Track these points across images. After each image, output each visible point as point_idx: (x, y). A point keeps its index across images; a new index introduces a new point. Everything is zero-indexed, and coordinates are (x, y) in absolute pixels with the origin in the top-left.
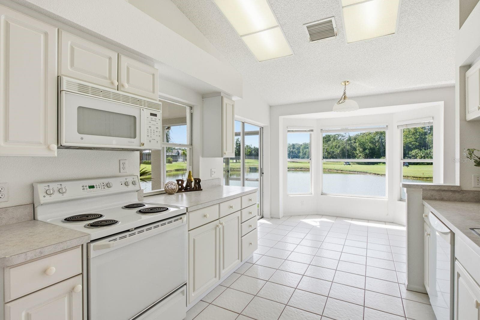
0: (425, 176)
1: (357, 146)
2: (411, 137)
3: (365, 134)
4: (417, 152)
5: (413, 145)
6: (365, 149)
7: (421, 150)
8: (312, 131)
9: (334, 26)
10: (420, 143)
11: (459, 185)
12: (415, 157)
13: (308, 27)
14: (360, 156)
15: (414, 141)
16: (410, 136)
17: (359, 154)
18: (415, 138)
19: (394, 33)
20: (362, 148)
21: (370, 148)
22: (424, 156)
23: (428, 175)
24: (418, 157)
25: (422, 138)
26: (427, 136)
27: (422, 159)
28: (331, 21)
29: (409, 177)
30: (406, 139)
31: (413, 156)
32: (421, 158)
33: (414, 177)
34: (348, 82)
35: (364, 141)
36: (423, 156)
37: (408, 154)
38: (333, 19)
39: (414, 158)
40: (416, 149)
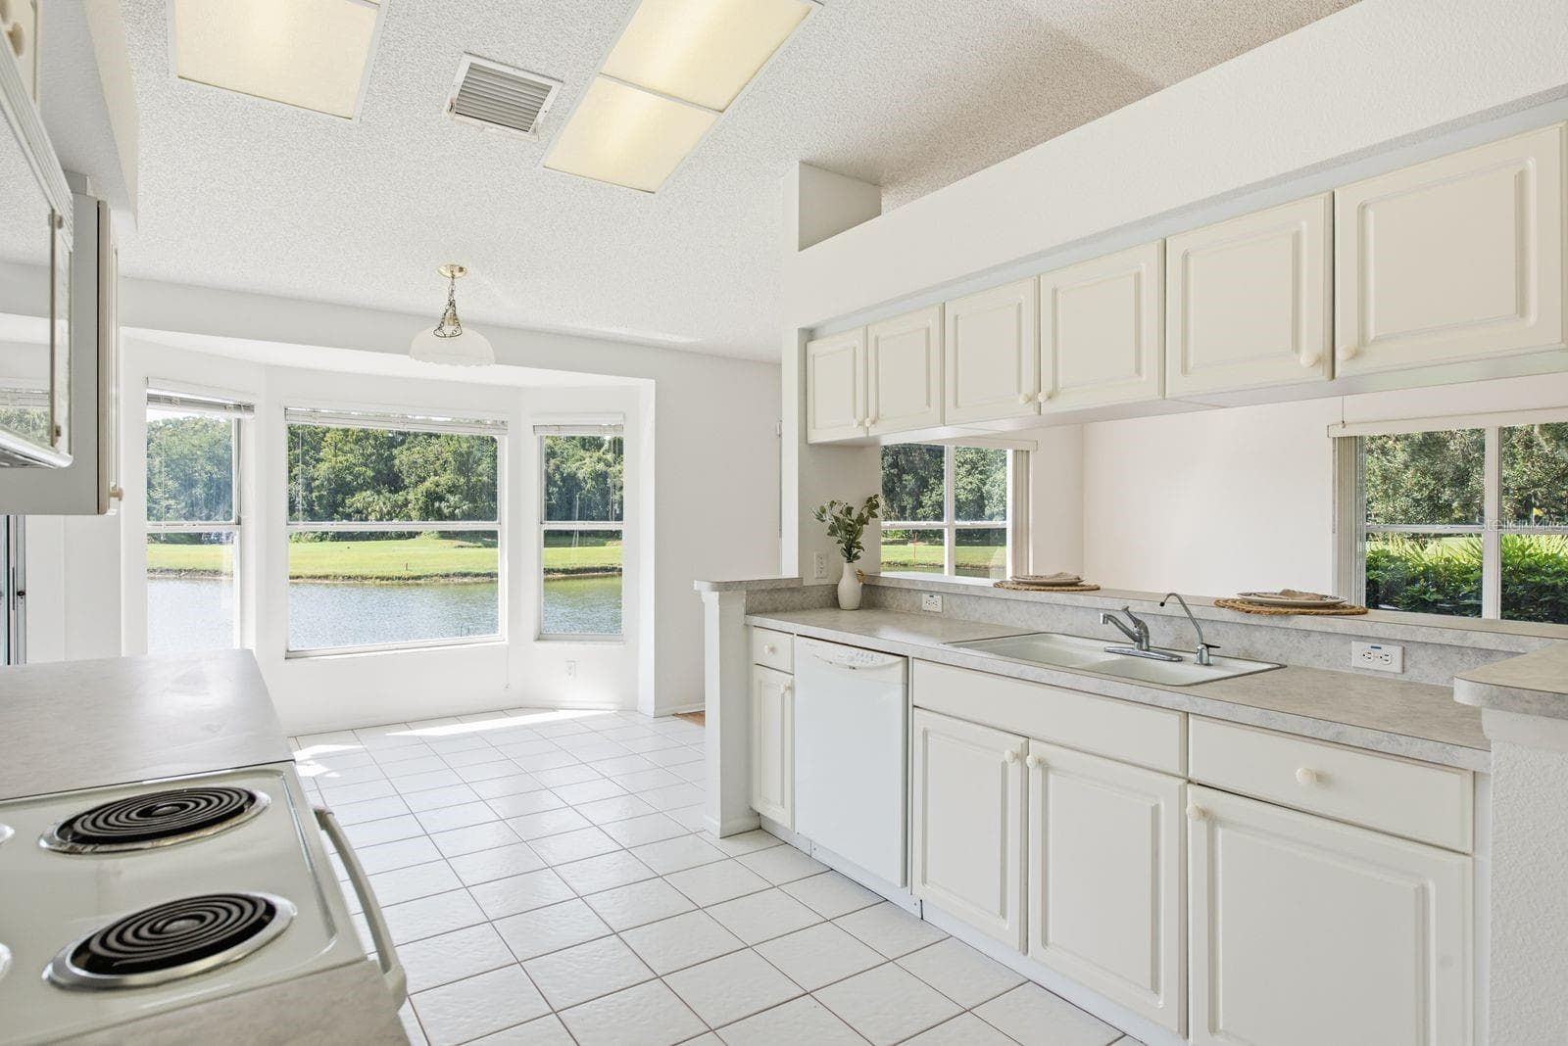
0: (413, 574)
1: (156, 470)
2: (352, 451)
3: (182, 423)
4: (371, 499)
5: (357, 477)
6: (189, 483)
7: (379, 493)
8: (249, 408)
9: (546, 106)
10: (378, 472)
11: (797, 576)
12: (362, 514)
13: (472, 68)
14: (168, 508)
15: (362, 464)
16: (347, 448)
17: (164, 503)
18: (362, 454)
19: (653, 193)
20: (176, 478)
21: (211, 479)
22: (389, 513)
23: (421, 568)
24: (370, 514)
25: (382, 455)
26: (395, 452)
27: (385, 522)
28: (547, 90)
29: (366, 578)
30: (336, 456)
31: (359, 512)
32: (381, 519)
33: (382, 578)
34: (461, 269)
35: (186, 451)
36: (385, 510)
37: (343, 504)
38: (556, 87)
39: (361, 520)
40: (366, 490)
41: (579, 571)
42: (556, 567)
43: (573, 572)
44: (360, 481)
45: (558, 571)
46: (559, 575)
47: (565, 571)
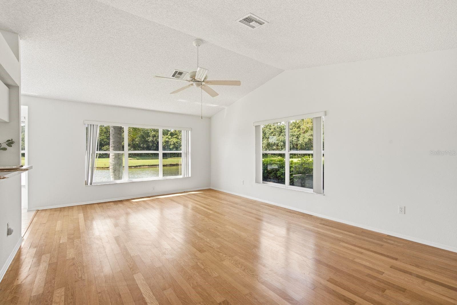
2: (103, 135)
5: (105, 142)
15: (106, 139)
41: (152, 165)
42: (146, 165)
43: (150, 166)
44: (106, 143)
45: (147, 166)
46: (147, 167)
47: (148, 166)
